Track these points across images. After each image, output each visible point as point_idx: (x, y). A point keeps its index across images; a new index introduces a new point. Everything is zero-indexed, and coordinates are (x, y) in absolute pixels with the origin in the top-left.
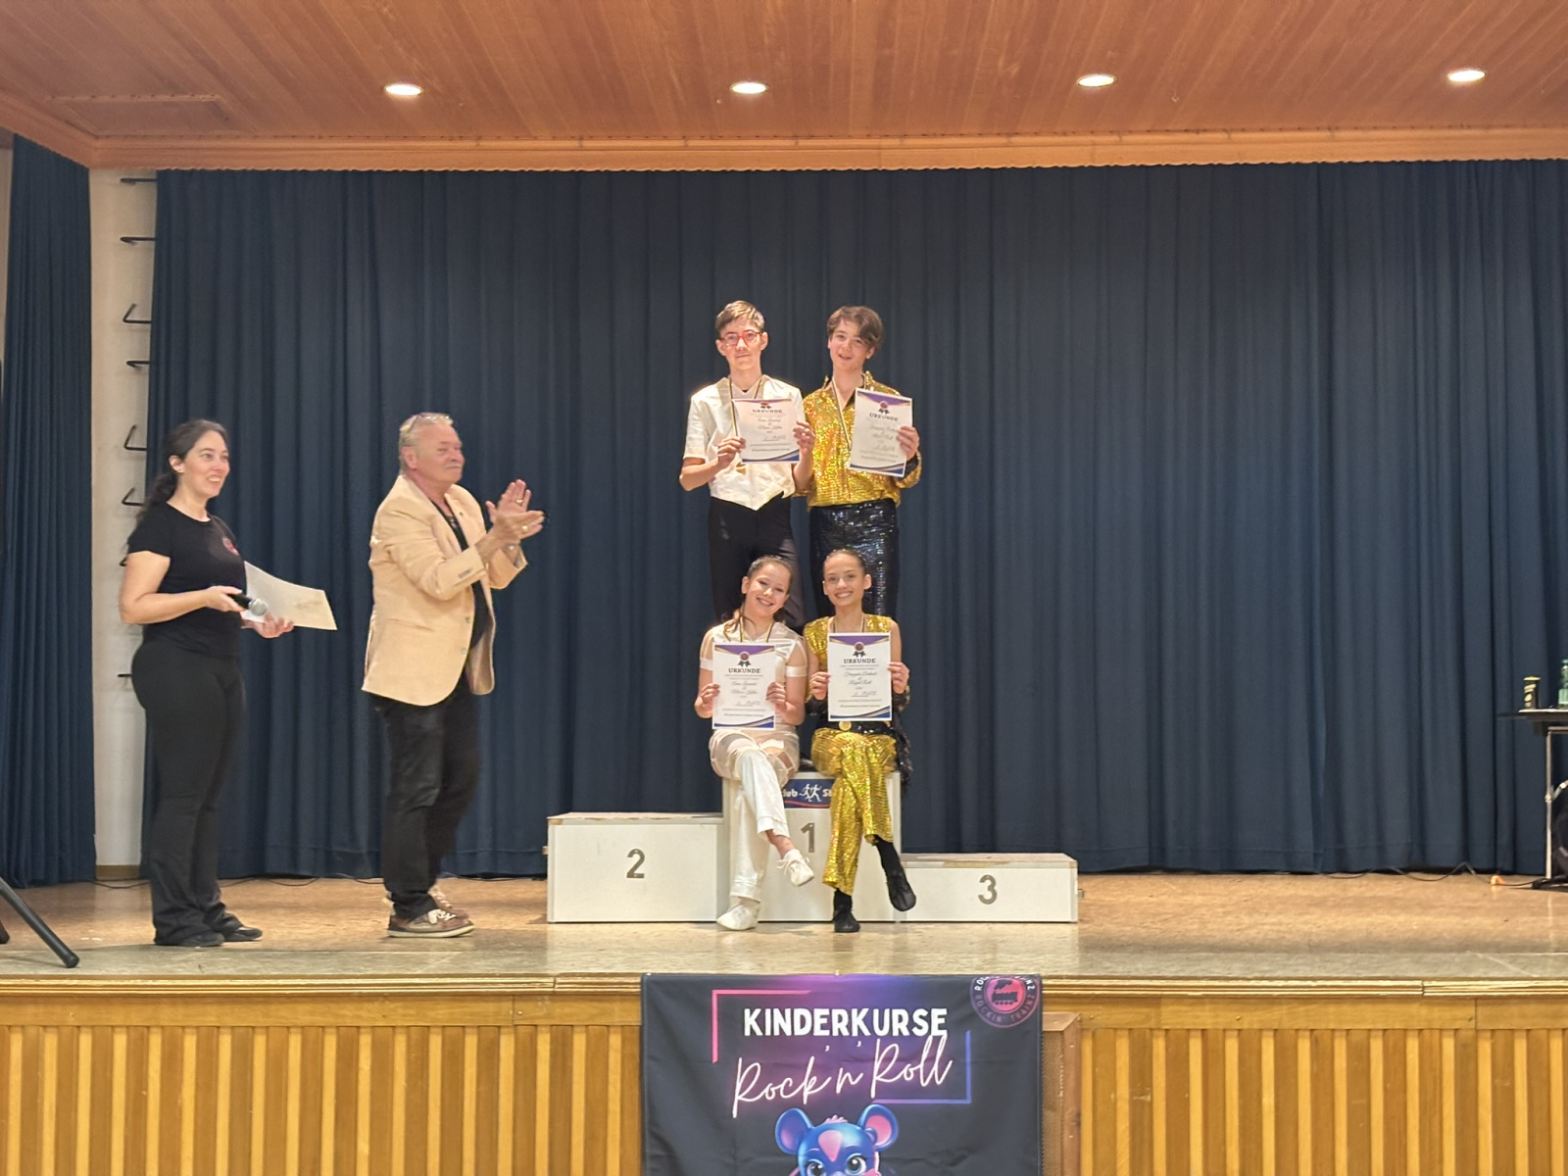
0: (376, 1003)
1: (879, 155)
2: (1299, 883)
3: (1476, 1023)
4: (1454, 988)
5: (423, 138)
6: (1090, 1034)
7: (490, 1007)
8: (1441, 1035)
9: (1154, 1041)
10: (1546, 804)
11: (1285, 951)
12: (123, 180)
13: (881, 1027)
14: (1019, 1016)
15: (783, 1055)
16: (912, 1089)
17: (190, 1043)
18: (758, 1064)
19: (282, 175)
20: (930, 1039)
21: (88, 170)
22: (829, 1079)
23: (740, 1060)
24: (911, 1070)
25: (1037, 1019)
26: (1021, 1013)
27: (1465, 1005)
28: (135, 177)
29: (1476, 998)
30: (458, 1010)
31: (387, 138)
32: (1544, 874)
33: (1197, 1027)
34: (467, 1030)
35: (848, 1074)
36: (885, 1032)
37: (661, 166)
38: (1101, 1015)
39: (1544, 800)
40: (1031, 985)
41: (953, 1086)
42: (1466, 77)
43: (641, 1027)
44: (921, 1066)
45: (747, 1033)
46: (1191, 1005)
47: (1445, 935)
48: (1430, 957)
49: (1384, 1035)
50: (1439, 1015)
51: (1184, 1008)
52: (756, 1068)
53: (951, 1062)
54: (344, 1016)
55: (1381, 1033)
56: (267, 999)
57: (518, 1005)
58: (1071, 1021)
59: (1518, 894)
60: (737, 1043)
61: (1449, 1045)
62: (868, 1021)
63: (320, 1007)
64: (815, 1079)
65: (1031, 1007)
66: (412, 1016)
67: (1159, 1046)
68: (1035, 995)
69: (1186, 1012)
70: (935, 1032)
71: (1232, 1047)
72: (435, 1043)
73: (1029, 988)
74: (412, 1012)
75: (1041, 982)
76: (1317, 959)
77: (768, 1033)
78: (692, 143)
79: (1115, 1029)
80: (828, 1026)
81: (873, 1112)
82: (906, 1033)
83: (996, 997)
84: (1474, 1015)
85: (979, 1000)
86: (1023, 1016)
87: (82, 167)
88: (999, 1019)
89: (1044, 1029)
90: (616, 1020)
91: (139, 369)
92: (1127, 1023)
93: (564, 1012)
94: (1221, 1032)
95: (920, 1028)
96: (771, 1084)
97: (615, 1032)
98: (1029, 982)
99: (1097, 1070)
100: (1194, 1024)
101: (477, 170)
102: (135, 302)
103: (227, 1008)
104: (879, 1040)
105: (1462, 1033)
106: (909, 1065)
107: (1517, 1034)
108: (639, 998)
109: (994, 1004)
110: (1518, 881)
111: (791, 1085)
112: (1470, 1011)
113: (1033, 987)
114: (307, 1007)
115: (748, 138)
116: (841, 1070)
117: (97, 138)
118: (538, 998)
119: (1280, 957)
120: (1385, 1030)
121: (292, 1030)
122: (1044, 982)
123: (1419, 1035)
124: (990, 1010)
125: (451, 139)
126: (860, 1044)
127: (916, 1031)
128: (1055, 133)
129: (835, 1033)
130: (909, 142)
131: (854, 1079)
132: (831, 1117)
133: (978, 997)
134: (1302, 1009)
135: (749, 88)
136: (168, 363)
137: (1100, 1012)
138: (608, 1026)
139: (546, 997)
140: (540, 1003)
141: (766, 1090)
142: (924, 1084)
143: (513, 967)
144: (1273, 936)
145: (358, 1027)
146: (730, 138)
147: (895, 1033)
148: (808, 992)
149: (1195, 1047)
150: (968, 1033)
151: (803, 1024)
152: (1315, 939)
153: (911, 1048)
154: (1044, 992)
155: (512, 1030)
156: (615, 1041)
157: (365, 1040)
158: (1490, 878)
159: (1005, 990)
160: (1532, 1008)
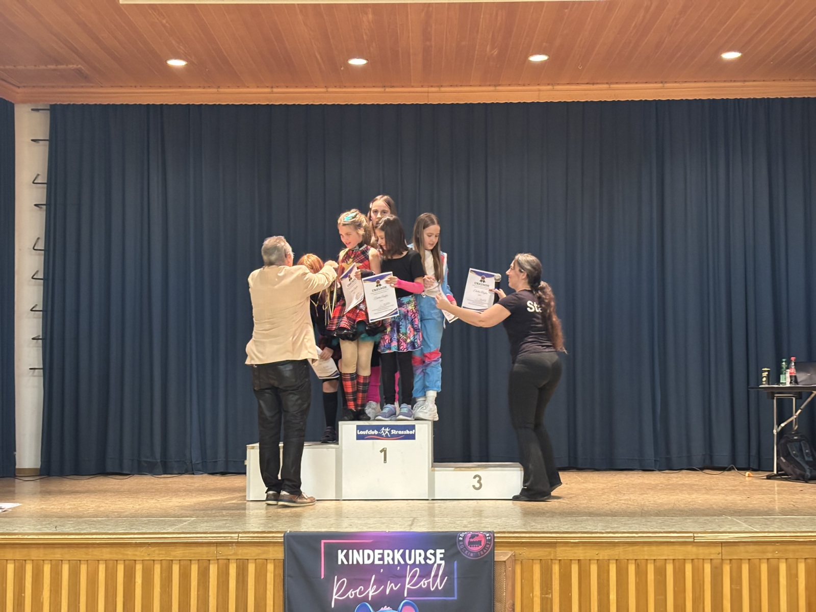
0: (144, 548)
1: (428, 96)
2: (645, 476)
3: (722, 555)
4: (710, 537)
5: (190, 87)
6: (520, 562)
7: (205, 549)
8: (703, 561)
9: (553, 566)
10: (773, 434)
11: (628, 516)
12: (32, 110)
13: (410, 559)
14: (482, 553)
15: (358, 574)
16: (426, 592)
17: (47, 568)
18: (345, 579)
19: (114, 106)
20: (436, 565)
21: (13, 104)
22: (383, 587)
23: (336, 577)
24: (426, 582)
25: (492, 554)
26: (483, 551)
27: (716, 546)
28: (39, 108)
29: (722, 543)
30: (188, 551)
31: (170, 87)
32: (773, 471)
33: (576, 558)
34: (192, 562)
35: (393, 584)
36: (412, 562)
37: (314, 102)
38: (525, 552)
39: (773, 432)
40: (488, 537)
41: (447, 590)
42: (731, 56)
43: (284, 560)
44: (431, 580)
45: (340, 563)
46: (572, 547)
47: (714, 506)
48: (702, 519)
49: (673, 562)
50: (703, 552)
51: (568, 548)
52: (344, 581)
53: (446, 578)
54: (127, 555)
55: (672, 561)
56: (87, 545)
57: (219, 548)
58: (510, 555)
59: (758, 481)
60: (334, 568)
61: (708, 568)
62: (403, 556)
63: (114, 550)
64: (375, 587)
65: (489, 548)
66: (162, 554)
67: (556, 568)
68: (491, 542)
69: (569, 550)
70: (438, 562)
71: (594, 569)
72: (176, 569)
73: (487, 538)
74: (164, 552)
75: (494, 535)
76: (644, 520)
77: (350, 563)
78: (330, 90)
79: (533, 560)
80: (382, 559)
81: (405, 604)
82: (423, 562)
83: (470, 543)
84: (720, 552)
85: (461, 545)
86: (484, 553)
87: (11, 103)
88: (472, 555)
89: (495, 560)
90: (271, 556)
91: (41, 208)
92: (539, 557)
93: (244, 552)
94: (588, 561)
95: (430, 559)
96: (352, 590)
97: (270, 563)
98: (488, 535)
99: (523, 581)
100: (574, 557)
101: (217, 104)
102: (39, 173)
103: (66, 550)
104: (409, 566)
105: (714, 561)
106: (425, 579)
107: (743, 561)
108: (283, 544)
109: (469, 547)
110: (760, 474)
111: (362, 590)
112: (719, 549)
113: (490, 538)
114: (108, 550)
115: (359, 87)
116: (389, 582)
117: (19, 87)
118: (230, 545)
119: (624, 519)
120: (674, 560)
121: (101, 562)
122: (496, 535)
123: (692, 562)
124: (467, 550)
125: (204, 88)
126: (399, 568)
127: (428, 561)
128: (519, 85)
129: (386, 563)
130: (443, 89)
131: (396, 587)
132: (384, 607)
133: (461, 543)
134: (630, 549)
135: (358, 62)
136: (55, 205)
137: (524, 551)
138: (267, 559)
139: (234, 544)
140: (230, 548)
141: (350, 593)
142: (432, 589)
143: (220, 527)
144: (624, 507)
145: (135, 560)
146: (350, 87)
147: (417, 562)
148: (372, 541)
149: (575, 569)
150: (456, 562)
151: (369, 558)
152: (646, 509)
153: (426, 570)
154: (495, 540)
155: (216, 561)
156: (270, 567)
157: (139, 567)
158: (745, 473)
159: (475, 539)
160: (751, 548)
